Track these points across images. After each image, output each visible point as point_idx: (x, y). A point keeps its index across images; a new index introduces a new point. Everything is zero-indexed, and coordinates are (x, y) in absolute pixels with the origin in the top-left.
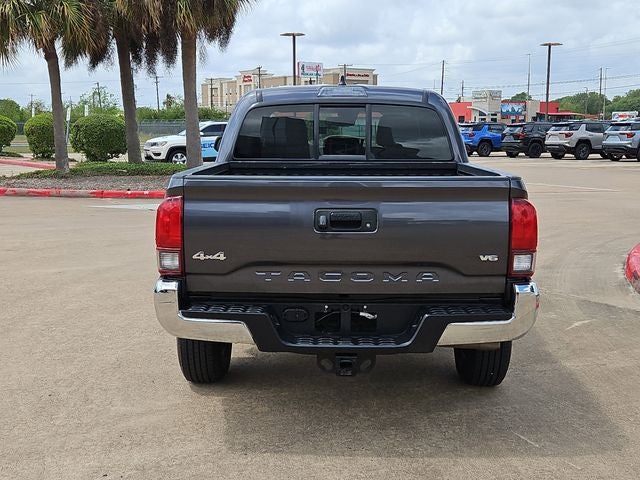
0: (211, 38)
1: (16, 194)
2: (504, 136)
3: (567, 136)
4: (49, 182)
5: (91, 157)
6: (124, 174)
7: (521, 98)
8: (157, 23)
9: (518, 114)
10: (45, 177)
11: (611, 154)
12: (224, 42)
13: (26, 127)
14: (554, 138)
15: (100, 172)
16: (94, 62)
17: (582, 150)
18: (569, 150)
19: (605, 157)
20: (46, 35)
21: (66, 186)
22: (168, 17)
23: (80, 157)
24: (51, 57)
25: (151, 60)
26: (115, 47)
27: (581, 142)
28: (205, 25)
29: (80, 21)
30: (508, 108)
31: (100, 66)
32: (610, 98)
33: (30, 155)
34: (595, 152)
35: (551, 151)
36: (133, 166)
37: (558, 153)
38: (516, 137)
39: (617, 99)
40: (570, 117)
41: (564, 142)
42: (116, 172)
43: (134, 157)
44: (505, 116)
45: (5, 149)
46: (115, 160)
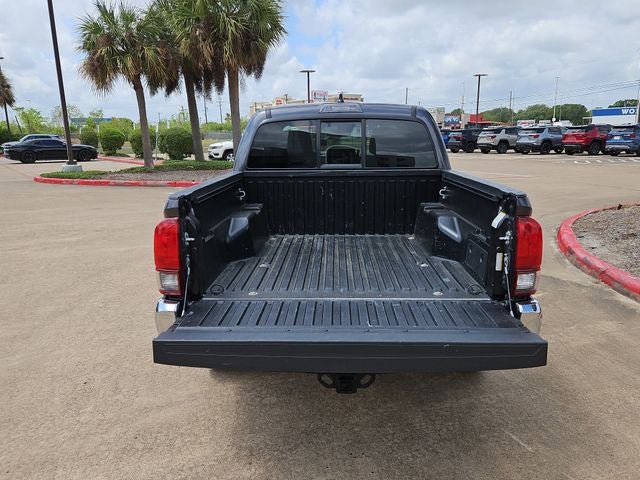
0: (249, 73)
1: (116, 185)
2: (449, 138)
3: (493, 137)
4: (139, 176)
5: (172, 157)
6: (191, 169)
7: (458, 112)
8: (209, 62)
9: (455, 123)
10: (137, 172)
11: (522, 149)
12: (258, 76)
13: (130, 137)
14: (483, 139)
15: (175, 168)
16: (169, 91)
17: (502, 147)
18: (494, 147)
19: (517, 152)
20: (133, 73)
21: (151, 178)
22: (217, 58)
23: (165, 156)
24: (138, 88)
25: (208, 88)
26: (183, 80)
27: (502, 141)
28: (244, 62)
29: (157, 60)
30: (449, 119)
31: (173, 94)
32: (516, 111)
33: (134, 155)
34: (511, 148)
35: (482, 148)
36: (198, 164)
37: (486, 150)
38: (457, 139)
39: (520, 112)
40: (490, 124)
41: (490, 141)
42: (186, 168)
43: (200, 157)
44: (447, 124)
45: (118, 152)
46: (188, 158)
